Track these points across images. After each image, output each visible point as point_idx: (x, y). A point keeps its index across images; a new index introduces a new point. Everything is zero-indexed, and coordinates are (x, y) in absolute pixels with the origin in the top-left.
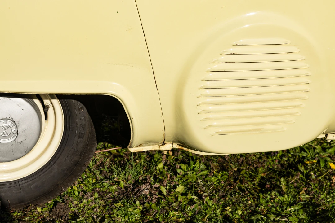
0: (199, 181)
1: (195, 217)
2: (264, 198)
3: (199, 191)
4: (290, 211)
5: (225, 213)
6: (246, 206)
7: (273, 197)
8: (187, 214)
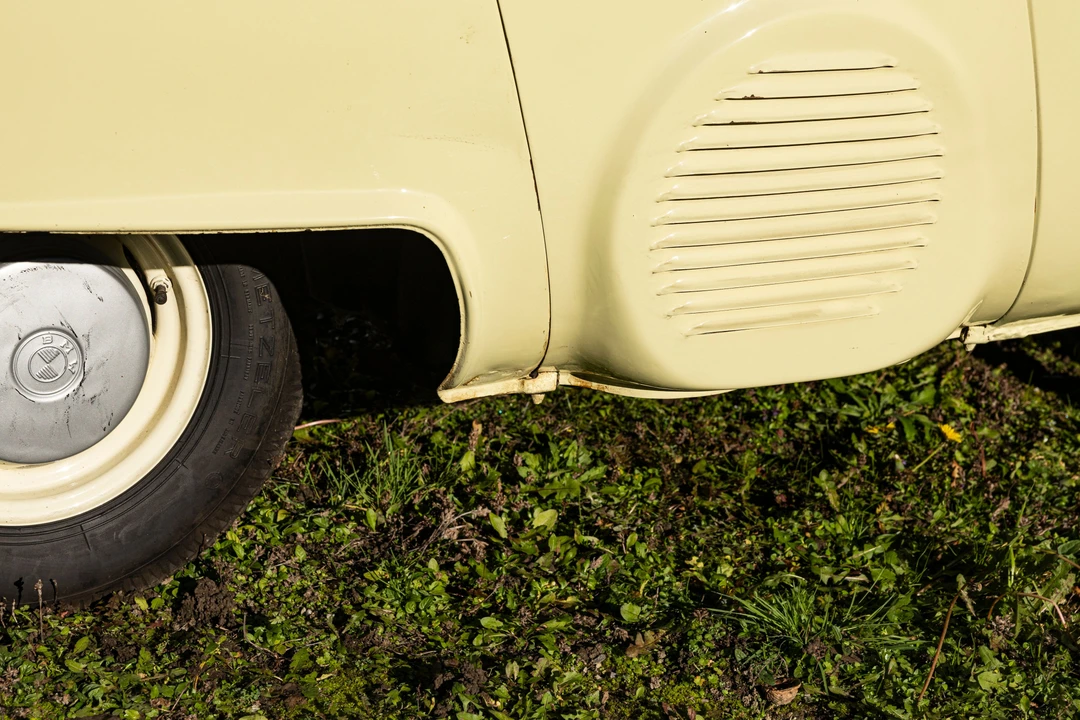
0: (590, 496)
1: (610, 591)
2: (785, 530)
3: (600, 522)
4: (862, 558)
5: (689, 575)
6: (738, 555)
7: (809, 523)
8: (582, 585)
